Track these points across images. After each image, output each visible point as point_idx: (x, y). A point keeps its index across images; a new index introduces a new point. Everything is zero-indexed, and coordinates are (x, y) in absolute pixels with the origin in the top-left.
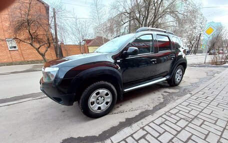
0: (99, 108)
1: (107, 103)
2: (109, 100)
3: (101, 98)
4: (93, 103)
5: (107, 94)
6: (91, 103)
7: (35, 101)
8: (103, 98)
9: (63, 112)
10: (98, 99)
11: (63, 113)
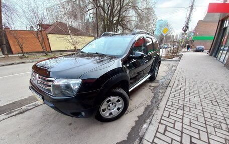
0: (111, 114)
1: (118, 109)
2: (120, 106)
3: (112, 104)
4: (104, 111)
5: (118, 101)
6: (103, 110)
7: (14, 119)
8: (114, 105)
9: (70, 124)
10: (109, 106)
11: (71, 126)
